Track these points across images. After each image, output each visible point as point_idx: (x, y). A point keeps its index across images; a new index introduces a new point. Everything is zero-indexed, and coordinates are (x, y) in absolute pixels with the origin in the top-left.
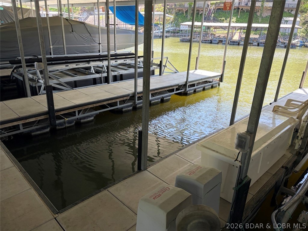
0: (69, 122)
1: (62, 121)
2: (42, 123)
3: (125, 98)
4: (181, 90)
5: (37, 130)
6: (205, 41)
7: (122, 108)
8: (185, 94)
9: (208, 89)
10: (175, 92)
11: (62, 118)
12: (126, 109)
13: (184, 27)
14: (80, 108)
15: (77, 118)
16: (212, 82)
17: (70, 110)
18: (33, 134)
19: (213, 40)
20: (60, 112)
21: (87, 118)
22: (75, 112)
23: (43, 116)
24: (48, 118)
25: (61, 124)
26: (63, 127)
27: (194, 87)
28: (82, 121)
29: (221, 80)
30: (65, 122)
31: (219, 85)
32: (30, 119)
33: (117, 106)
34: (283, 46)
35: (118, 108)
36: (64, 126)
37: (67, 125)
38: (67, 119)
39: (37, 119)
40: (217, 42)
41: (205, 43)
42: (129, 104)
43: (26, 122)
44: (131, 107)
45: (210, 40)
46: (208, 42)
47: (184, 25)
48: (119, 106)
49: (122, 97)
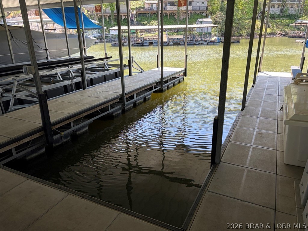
0: (66, 136)
1: (58, 136)
2: (37, 143)
3: (115, 100)
4: (158, 87)
5: (32, 152)
6: (136, 45)
7: (113, 113)
8: (161, 91)
9: (177, 84)
10: (154, 90)
11: (58, 133)
12: (117, 113)
13: (113, 31)
14: (75, 117)
15: (73, 130)
16: (179, 77)
17: (66, 121)
18: (27, 158)
19: (144, 43)
20: (56, 126)
21: (83, 129)
22: (70, 124)
23: (38, 133)
24: (43, 135)
25: (57, 141)
26: (59, 144)
27: (166, 83)
28: (78, 133)
29: (185, 74)
30: (61, 138)
31: (183, 80)
32: (24, 140)
33: (108, 110)
34: (205, 43)
35: (109, 113)
36: (61, 143)
37: (64, 140)
38: (63, 133)
39: (32, 138)
40: (148, 44)
41: (137, 46)
42: (119, 107)
43: (20, 144)
44: (120, 110)
45: (141, 43)
46: (139, 45)
47: (114, 29)
48: (110, 111)
49: (113, 101)
